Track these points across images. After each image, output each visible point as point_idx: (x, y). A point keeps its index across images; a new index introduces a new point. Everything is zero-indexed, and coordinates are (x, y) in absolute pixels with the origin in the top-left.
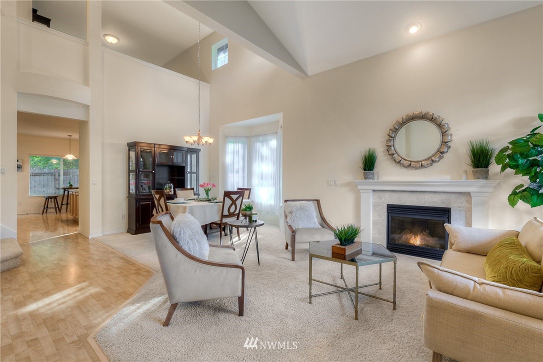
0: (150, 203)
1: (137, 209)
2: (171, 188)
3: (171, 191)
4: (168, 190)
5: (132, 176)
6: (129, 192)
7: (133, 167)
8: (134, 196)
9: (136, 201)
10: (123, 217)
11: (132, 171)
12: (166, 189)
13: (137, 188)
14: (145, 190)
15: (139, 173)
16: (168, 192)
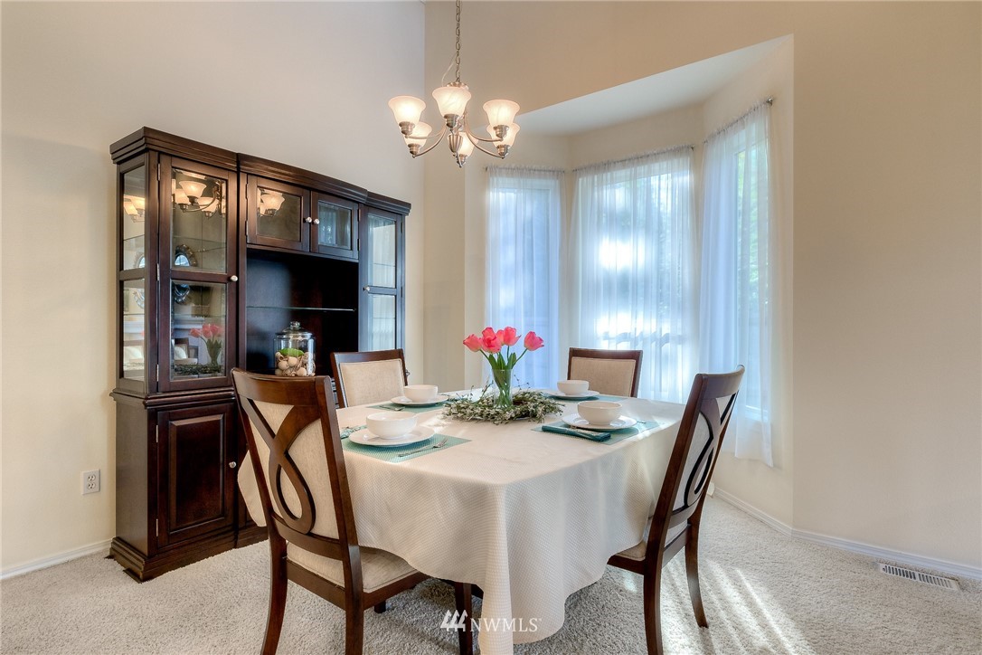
0: (219, 417)
1: (156, 455)
2: (305, 349)
3: (304, 365)
4: (293, 361)
5: (137, 297)
6: (121, 373)
7: (136, 258)
8: (142, 390)
9: (152, 417)
10: (93, 483)
11: (135, 275)
12: (285, 355)
13: (155, 349)
14: (196, 355)
15: (165, 282)
16: (295, 368)
